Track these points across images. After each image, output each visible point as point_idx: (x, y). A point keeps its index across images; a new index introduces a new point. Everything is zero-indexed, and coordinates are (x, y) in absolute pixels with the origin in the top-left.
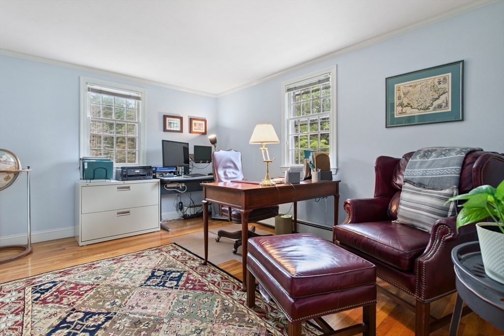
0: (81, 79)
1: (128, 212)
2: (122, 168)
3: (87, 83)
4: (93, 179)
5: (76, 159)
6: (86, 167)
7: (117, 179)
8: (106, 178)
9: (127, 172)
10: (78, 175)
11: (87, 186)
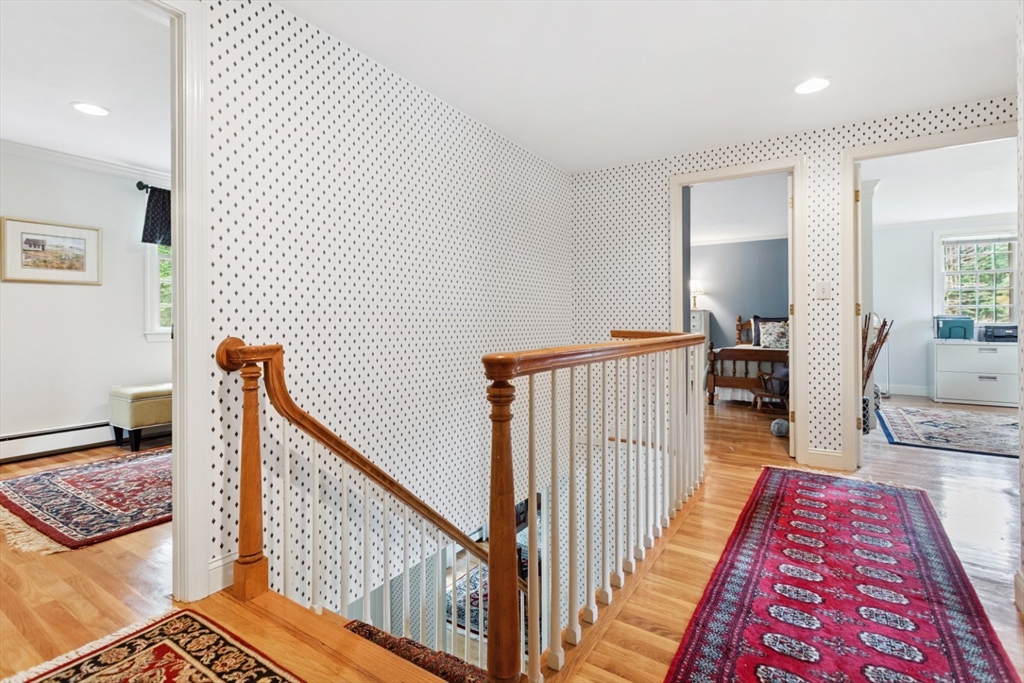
0: (935, 234)
1: (995, 378)
2: (986, 327)
3: (941, 237)
4: (949, 337)
5: (930, 318)
6: (941, 325)
7: (980, 340)
8: (965, 337)
9: (993, 332)
10: (931, 334)
11: (943, 344)
